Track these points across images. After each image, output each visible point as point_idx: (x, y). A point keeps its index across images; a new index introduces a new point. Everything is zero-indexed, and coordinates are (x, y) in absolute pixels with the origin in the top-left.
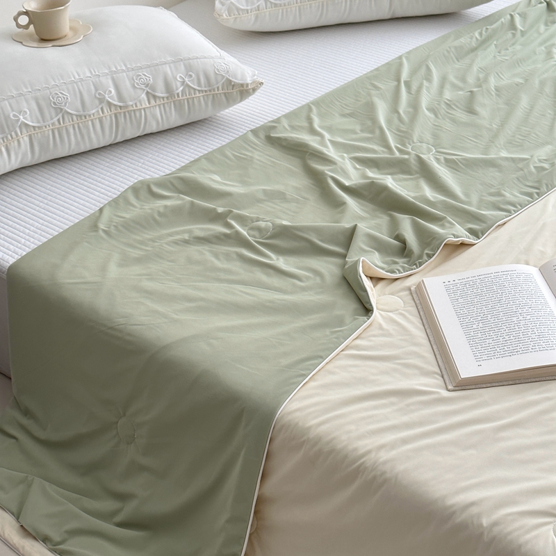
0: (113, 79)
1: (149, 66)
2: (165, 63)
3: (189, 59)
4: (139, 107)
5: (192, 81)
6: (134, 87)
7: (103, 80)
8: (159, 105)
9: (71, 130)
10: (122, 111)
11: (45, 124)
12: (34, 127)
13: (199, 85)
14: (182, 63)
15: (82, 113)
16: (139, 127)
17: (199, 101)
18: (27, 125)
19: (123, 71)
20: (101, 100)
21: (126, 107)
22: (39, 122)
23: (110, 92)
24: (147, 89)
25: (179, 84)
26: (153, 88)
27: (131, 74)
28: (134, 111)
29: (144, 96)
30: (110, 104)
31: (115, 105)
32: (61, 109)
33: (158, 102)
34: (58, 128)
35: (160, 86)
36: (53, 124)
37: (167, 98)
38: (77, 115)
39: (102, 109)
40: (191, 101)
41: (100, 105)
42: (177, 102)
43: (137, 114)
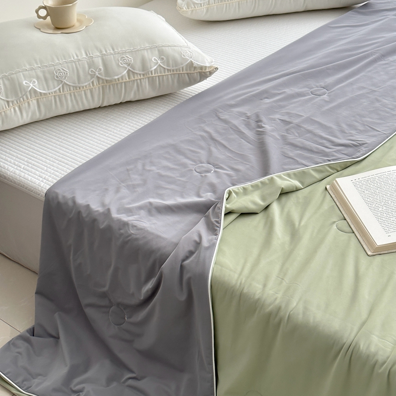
0: (103, 60)
1: (131, 52)
2: (144, 49)
3: (163, 46)
4: (121, 81)
5: (163, 63)
6: (118, 66)
7: (96, 60)
8: (137, 80)
9: (69, 97)
10: (106, 83)
11: (50, 91)
12: (41, 93)
13: (168, 65)
14: (156, 49)
15: (77, 84)
16: (120, 96)
17: (168, 79)
18: (35, 91)
19: (113, 54)
20: (92, 77)
21: (111, 81)
22: (44, 89)
23: (100, 69)
25: (153, 65)
26: (133, 67)
27: (116, 56)
28: (117, 84)
29: (125, 72)
30: (98, 78)
31: (103, 79)
32: (62, 81)
33: (136, 76)
34: (59, 95)
35: (139, 65)
36: (55, 92)
37: (143, 75)
38: (73, 87)
39: (93, 82)
40: (161, 78)
41: (91, 79)
42: (150, 79)
43: (119, 86)
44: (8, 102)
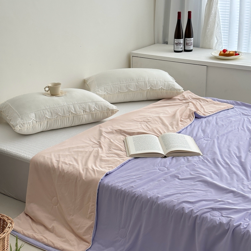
0: (73, 106)
1: (84, 103)
2: (89, 102)
3: (97, 101)
4: (81, 114)
5: (97, 108)
6: (79, 108)
7: (70, 106)
8: (87, 114)
9: (59, 121)
10: (76, 115)
11: (53, 118)
12: (49, 119)
13: (99, 109)
14: (94, 102)
15: (63, 115)
16: (80, 121)
17: (99, 114)
18: (47, 118)
19: (76, 104)
20: (69, 112)
21: (77, 114)
22: (50, 117)
23: (72, 109)
24: (84, 109)
25: (93, 108)
26: (85, 109)
27: (79, 105)
28: (79, 115)
29: (82, 111)
30: (72, 113)
31: (74, 113)
32: (58, 114)
33: (86, 113)
34: (56, 120)
35: (87, 108)
36: (55, 118)
37: (89, 112)
38: (62, 116)
39: (69, 115)
40: (96, 114)
41: (69, 113)
42: (92, 114)
43: (80, 116)
44: (36, 121)
